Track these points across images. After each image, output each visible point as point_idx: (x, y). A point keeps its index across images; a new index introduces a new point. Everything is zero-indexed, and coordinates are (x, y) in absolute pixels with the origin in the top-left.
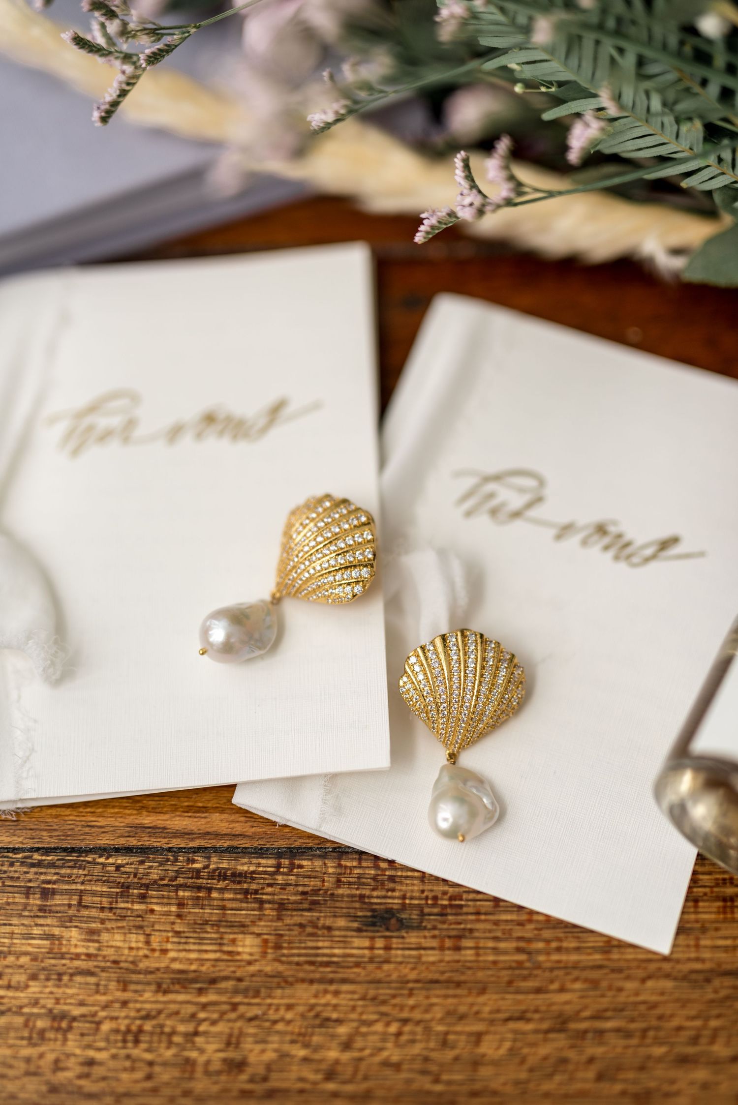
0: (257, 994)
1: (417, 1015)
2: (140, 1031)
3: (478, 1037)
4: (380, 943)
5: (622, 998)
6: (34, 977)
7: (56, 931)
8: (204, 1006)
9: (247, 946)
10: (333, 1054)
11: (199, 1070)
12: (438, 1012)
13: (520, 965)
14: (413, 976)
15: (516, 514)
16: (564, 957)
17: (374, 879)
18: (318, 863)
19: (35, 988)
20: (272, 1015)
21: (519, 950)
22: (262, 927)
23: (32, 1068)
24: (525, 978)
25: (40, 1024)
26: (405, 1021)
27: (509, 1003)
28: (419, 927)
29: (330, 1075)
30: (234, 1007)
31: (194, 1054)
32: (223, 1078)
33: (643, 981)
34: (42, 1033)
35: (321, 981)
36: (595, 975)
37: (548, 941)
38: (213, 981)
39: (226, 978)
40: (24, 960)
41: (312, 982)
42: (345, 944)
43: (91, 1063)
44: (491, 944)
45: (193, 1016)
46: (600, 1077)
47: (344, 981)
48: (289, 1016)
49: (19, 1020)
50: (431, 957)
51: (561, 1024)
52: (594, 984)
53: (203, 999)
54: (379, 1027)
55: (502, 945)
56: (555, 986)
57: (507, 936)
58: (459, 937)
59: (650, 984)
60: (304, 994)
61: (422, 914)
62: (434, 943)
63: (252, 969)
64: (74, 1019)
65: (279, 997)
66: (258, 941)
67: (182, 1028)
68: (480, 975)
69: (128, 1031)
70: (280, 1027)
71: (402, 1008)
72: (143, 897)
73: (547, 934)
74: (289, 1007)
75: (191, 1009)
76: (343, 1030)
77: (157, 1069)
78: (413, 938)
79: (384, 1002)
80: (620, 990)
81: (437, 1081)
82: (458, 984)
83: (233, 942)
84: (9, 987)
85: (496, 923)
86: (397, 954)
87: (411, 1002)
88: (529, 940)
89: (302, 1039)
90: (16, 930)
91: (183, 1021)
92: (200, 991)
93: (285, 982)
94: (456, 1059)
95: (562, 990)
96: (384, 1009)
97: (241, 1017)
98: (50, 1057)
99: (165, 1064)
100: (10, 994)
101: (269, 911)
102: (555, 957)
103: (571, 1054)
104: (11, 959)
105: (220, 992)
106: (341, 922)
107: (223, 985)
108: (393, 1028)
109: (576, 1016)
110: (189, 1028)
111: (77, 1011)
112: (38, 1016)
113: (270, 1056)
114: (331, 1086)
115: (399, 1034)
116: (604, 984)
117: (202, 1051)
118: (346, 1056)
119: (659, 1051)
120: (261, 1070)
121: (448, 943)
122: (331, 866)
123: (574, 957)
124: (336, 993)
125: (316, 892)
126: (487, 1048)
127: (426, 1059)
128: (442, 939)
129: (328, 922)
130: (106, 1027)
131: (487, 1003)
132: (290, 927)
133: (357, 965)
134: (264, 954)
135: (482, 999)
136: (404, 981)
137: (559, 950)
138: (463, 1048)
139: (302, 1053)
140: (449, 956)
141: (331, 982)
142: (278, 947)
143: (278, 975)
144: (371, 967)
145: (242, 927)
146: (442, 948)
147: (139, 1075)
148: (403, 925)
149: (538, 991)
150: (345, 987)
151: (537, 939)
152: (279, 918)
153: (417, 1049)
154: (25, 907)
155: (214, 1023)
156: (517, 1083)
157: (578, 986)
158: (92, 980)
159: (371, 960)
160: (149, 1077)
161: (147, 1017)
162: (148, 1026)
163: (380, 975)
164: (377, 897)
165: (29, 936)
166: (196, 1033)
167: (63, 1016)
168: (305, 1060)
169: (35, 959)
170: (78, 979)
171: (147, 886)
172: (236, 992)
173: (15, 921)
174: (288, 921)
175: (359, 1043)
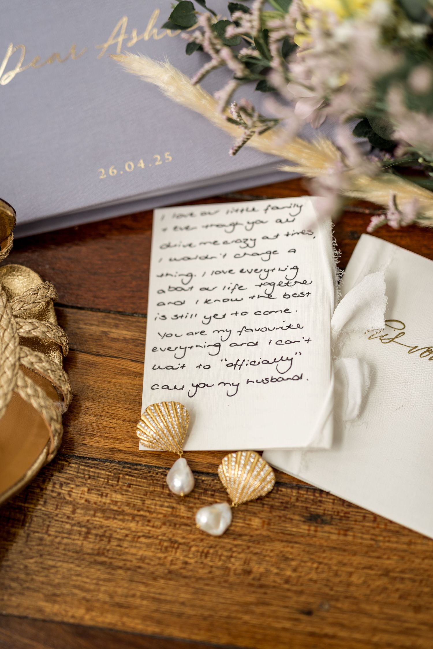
0: (258, 543)
1: (326, 561)
2: (208, 553)
3: (350, 574)
4: (313, 528)
5: (413, 565)
6: (164, 524)
7: (175, 505)
8: (236, 546)
9: (256, 522)
10: (289, 573)
11: (232, 573)
12: (334, 561)
13: (371, 546)
14: (325, 544)
15: (392, 340)
16: (390, 545)
17: (313, 500)
18: (289, 491)
19: (164, 529)
20: (264, 553)
21: (372, 539)
22: (263, 515)
23: (161, 562)
24: (373, 551)
25: (165, 544)
26: (320, 563)
27: (366, 561)
28: (330, 524)
29: (287, 582)
30: (249, 547)
31: (230, 565)
32: (242, 577)
33: (423, 559)
34: (166, 548)
35: (287, 541)
36: (403, 554)
37: (384, 537)
38: (240, 535)
39: (246, 535)
40: (160, 516)
41: (282, 541)
42: (297, 526)
43: (186, 563)
44: (360, 535)
45: (231, 549)
46: (401, 597)
47: (296, 543)
48: (272, 554)
49: (157, 541)
50: (334, 537)
51: (386, 573)
52: (403, 558)
53: (236, 542)
54: (309, 564)
55: (365, 536)
56: (385, 556)
57: (368, 532)
58: (347, 530)
59: (426, 561)
60: (278, 546)
61: (332, 518)
62: (336, 531)
63: (258, 532)
64: (180, 544)
65: (268, 546)
66: (260, 521)
67: (225, 554)
68: (354, 548)
69: (202, 552)
70: (267, 558)
71: (319, 557)
72: (212, 496)
73: (385, 534)
74: (272, 551)
75: (229, 546)
76: (294, 563)
77: (214, 570)
78: (327, 528)
79: (312, 554)
80: (413, 562)
81: (331, 589)
82: (344, 550)
83: (250, 520)
84: (153, 527)
85: (363, 526)
86: (319, 534)
87: (324, 555)
88: (376, 536)
89: (276, 565)
90: (158, 503)
91: (226, 551)
92: (235, 539)
93: (270, 539)
94: (341, 582)
95: (389, 558)
96: (312, 557)
97: (251, 552)
98: (170, 558)
99: (218, 568)
100: (154, 529)
101: (266, 508)
102: (387, 544)
103: (390, 586)
104: (154, 515)
105: (243, 540)
106: (297, 517)
107: (245, 538)
108: (315, 565)
109: (393, 571)
110: (229, 554)
111: (181, 541)
112: (165, 541)
113: (262, 570)
114: (287, 586)
115: (317, 568)
116: (407, 558)
117: (233, 564)
118: (294, 575)
119: (426, 590)
120: (258, 576)
121: (342, 532)
122: (294, 493)
123: (395, 545)
124: (292, 547)
125: (287, 503)
126: (354, 579)
127: (328, 580)
128: (339, 530)
129: (291, 516)
130: (193, 549)
131: (357, 560)
132: (275, 517)
133: (302, 536)
134: (263, 527)
135: (354, 558)
136: (321, 546)
137: (389, 541)
138: (344, 577)
139: (275, 571)
140: (342, 538)
141: (290, 542)
142: (269, 524)
143: (268, 536)
144: (308, 538)
145: (255, 514)
146: (339, 534)
147: (206, 571)
148: (324, 522)
149: (378, 558)
150: (296, 545)
151: (380, 535)
152: (271, 512)
153: (324, 575)
154: (162, 493)
155: (239, 553)
156: (365, 595)
157: (395, 558)
158: (189, 528)
159: (308, 535)
160: (210, 572)
161: (211, 547)
162: (211, 551)
163: (311, 542)
164: (313, 509)
165: (162, 506)
166: (231, 557)
167: (176, 542)
168: (277, 574)
169: (165, 516)
170: (183, 527)
171: (214, 491)
172: (250, 541)
173: (157, 499)
174: (274, 514)
175: (300, 569)
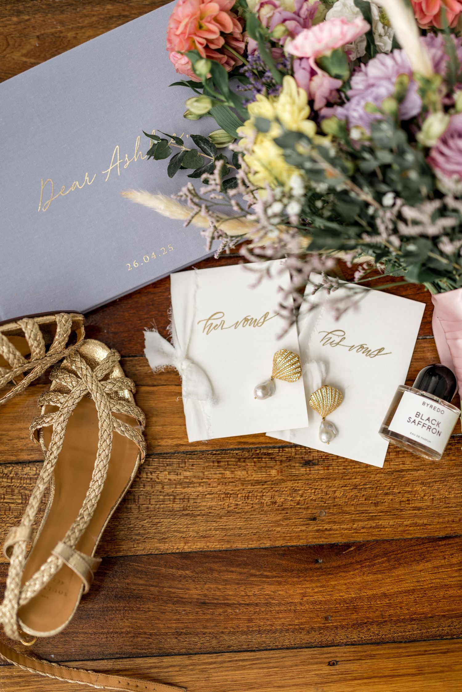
0: (277, 484)
1: (319, 487)
2: (248, 496)
3: (335, 492)
4: (308, 469)
5: (371, 479)
6: (219, 484)
7: (223, 472)
8: (264, 489)
9: (273, 472)
10: (298, 498)
11: (265, 505)
12: (324, 486)
13: (344, 473)
14: (317, 477)
15: (338, 344)
16: (356, 470)
17: (305, 452)
18: (290, 449)
19: (219, 487)
20: (282, 490)
21: (344, 469)
22: (277, 467)
23: (222, 507)
24: (346, 476)
25: (222, 496)
26: (316, 489)
27: (342, 482)
28: (318, 465)
29: (298, 504)
30: (272, 488)
31: (263, 501)
32: (271, 506)
33: (376, 475)
34: (223, 498)
35: (294, 480)
36: (364, 474)
37: (351, 466)
38: (266, 482)
39: (269, 481)
40: (215, 480)
41: (291, 480)
42: (299, 470)
43: (237, 505)
44: (337, 468)
45: (262, 491)
46: (365, 500)
47: (299, 480)
48: (286, 490)
49: (217, 495)
50: (321, 472)
51: (355, 487)
52: (364, 476)
53: (264, 487)
54: (309, 491)
55: (340, 468)
56: (354, 478)
57: (341, 465)
58: (328, 466)
59: (378, 475)
60: (289, 484)
61: (318, 461)
62: (322, 468)
63: (275, 478)
64: (231, 494)
65: (283, 485)
66: (276, 471)
67: (259, 495)
68: (334, 476)
69: (245, 496)
70: (284, 492)
71: (315, 486)
72: (244, 461)
73: (351, 464)
74: (286, 487)
75: (260, 490)
76: (300, 492)
77: (254, 505)
78: (316, 467)
79: (310, 485)
80: (370, 477)
81: (325, 503)
82: (329, 479)
83: (270, 471)
84: (213, 487)
85: (338, 462)
86: (313, 472)
87: (317, 484)
88: (347, 466)
89: (290, 495)
90: (212, 472)
91: (259, 493)
92: (263, 485)
93: (284, 481)
94: (330, 497)
95: (355, 478)
96: (310, 486)
97: (274, 491)
98: (227, 504)
99: (256, 504)
100: (213, 489)
101: (278, 463)
102: (353, 470)
103: (358, 494)
104: (212, 480)
105: (268, 485)
106: (297, 465)
107: (268, 483)
108: (313, 491)
109: (359, 485)
110: (261, 494)
111: (231, 492)
112: (221, 494)
113: (282, 500)
114: (299, 506)
115: (315, 492)
116: (366, 476)
117: (265, 500)
118: (302, 499)
119: (380, 492)
120: (281, 504)
121: (326, 468)
122: (293, 450)
123: (358, 470)
124: (298, 483)
125: (290, 457)
126: (337, 494)
127: (322, 498)
128: (324, 467)
129: (294, 465)
130: (239, 496)
131: (337, 483)
132: (284, 467)
133: (303, 475)
134: (278, 474)
135: (335, 482)
136: (315, 479)
137: (354, 468)
138: (331, 495)
139: (290, 499)
140: (326, 471)
141: (296, 480)
142: (281, 472)
143: (282, 479)
144: (306, 476)
145: (272, 468)
146: (324, 470)
147: (250, 507)
148: (314, 464)
149: (349, 479)
150: (300, 481)
151: (349, 465)
152: (281, 465)
153: (320, 496)
154: (214, 466)
155: (267, 493)
156: (345, 502)
157: (359, 477)
158: (234, 484)
159: (306, 474)
160: (252, 507)
161: (249, 493)
162: (250, 495)
163: (308, 478)
164: (306, 457)
165: (216, 474)
166: (263, 496)
167: (228, 494)
168: (291, 500)
169: (218, 479)
170: (230, 484)
171: (245, 458)
172: (272, 484)
173: (212, 470)
174: (284, 465)
175: (305, 495)
